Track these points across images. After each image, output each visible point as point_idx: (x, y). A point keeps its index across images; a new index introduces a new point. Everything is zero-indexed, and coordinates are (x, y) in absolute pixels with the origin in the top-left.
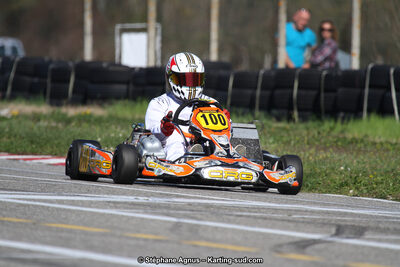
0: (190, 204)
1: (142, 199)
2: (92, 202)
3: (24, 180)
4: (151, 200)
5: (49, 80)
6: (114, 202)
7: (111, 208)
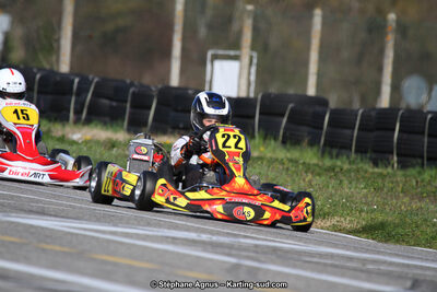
0: (256, 246)
1: (205, 237)
2: (148, 236)
3: (81, 208)
4: (215, 238)
5: (128, 105)
6: (174, 238)
7: (168, 243)
